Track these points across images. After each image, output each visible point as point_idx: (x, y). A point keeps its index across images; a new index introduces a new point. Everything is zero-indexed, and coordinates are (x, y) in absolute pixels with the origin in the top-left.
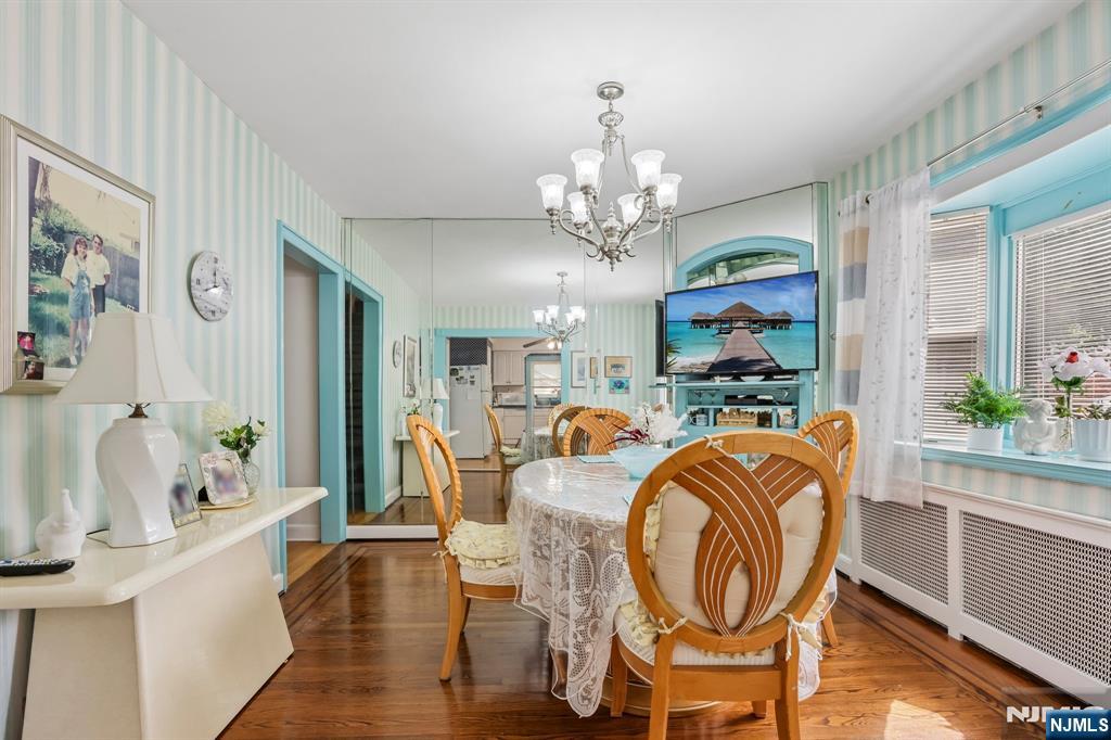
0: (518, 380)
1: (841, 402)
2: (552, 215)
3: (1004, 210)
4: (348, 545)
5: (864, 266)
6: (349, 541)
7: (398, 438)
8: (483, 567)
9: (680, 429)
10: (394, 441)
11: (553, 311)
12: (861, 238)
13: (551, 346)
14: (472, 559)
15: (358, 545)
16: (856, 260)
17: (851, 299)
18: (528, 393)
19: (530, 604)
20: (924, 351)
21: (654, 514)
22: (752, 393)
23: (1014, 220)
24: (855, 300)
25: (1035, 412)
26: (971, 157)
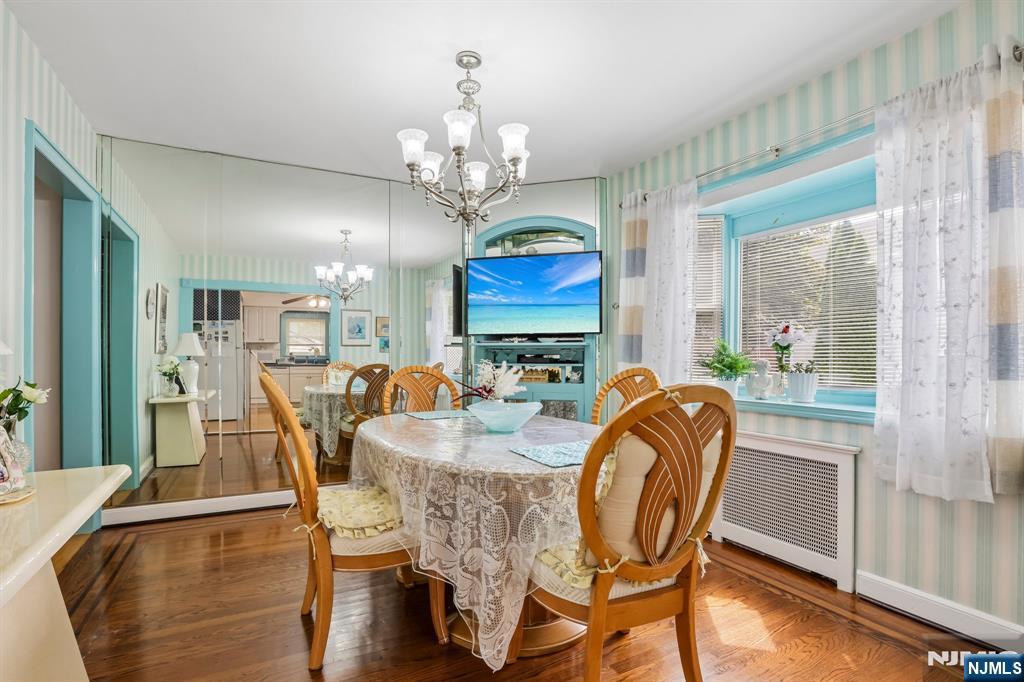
0: (271, 336)
1: (624, 361)
2: (412, 170)
3: (733, 220)
4: (106, 534)
5: (644, 252)
6: (105, 528)
7: (151, 401)
8: (362, 536)
9: (517, 384)
10: (147, 403)
11: (338, 267)
12: (640, 228)
13: (312, 304)
14: (349, 529)
15: (122, 531)
16: (638, 245)
17: (634, 275)
18: (283, 349)
19: (429, 568)
20: (693, 320)
21: (611, 463)
22: (539, 352)
23: (740, 227)
24: (637, 277)
25: (761, 367)
26: (727, 178)
